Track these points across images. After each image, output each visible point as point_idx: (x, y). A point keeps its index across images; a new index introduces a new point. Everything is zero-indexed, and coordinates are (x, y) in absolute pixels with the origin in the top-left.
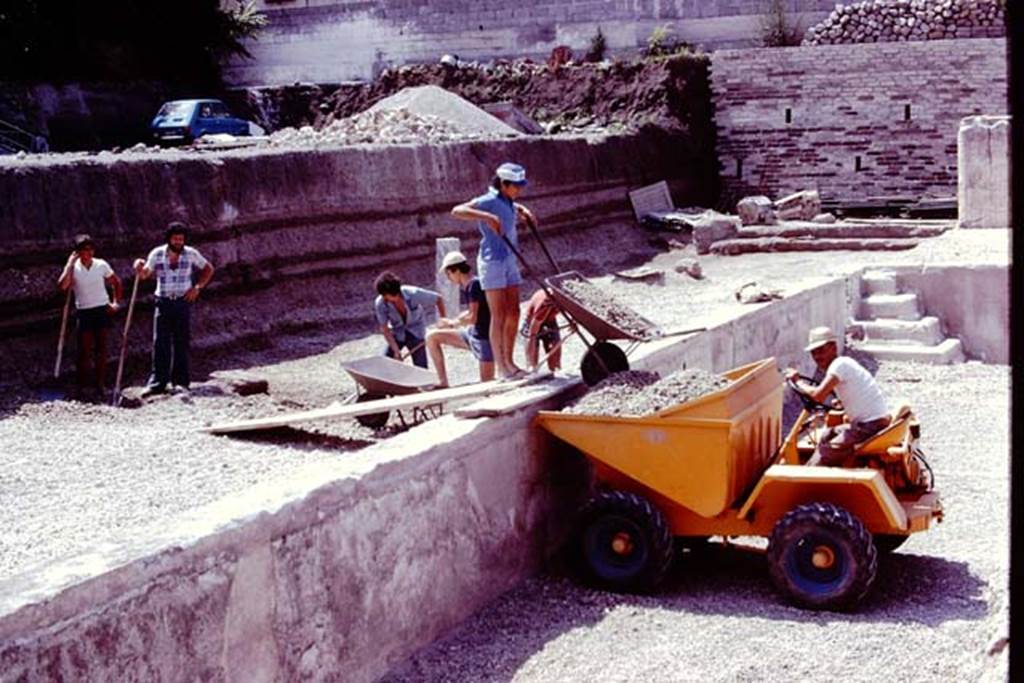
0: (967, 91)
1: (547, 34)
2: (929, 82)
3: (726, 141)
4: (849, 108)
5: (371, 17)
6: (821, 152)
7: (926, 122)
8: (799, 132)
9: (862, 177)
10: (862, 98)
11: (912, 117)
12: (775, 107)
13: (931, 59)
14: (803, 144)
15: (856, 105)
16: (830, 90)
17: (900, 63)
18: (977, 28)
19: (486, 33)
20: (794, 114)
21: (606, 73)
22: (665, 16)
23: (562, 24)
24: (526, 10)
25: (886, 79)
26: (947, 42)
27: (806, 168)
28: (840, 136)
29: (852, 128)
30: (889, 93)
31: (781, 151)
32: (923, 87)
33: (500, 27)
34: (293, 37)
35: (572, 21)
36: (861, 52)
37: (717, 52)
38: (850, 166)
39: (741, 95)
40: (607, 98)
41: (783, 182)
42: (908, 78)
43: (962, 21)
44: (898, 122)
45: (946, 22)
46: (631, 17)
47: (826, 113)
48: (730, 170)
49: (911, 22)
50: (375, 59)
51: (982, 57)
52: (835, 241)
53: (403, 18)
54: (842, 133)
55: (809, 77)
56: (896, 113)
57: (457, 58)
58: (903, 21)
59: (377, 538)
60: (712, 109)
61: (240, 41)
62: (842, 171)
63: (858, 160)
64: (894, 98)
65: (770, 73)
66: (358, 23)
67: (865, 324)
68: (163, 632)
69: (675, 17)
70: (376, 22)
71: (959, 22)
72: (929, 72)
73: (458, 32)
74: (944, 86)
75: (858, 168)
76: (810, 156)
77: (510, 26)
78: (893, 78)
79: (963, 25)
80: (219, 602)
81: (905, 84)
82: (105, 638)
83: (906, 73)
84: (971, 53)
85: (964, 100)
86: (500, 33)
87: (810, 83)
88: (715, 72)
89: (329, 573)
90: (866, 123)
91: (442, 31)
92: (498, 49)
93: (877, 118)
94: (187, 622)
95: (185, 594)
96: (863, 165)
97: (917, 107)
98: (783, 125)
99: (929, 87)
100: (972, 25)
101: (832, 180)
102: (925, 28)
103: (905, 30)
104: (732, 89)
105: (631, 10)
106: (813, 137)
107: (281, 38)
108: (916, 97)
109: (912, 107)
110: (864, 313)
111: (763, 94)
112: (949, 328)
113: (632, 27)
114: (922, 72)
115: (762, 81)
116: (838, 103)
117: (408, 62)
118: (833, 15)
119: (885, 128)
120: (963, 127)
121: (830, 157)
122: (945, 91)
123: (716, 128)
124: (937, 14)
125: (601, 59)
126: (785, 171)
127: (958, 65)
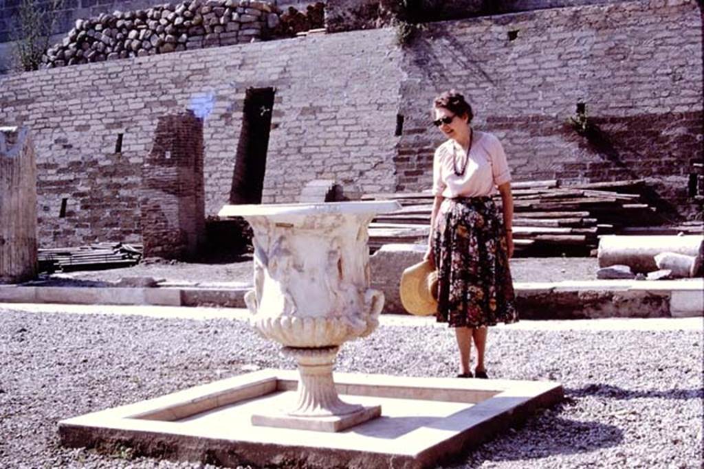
2: (146, 105)
4: (65, 141)
9: (64, 224)
10: (79, 128)
11: (123, 149)
13: (152, 77)
15: (72, 137)
17: (122, 84)
18: (209, 36)
25: (106, 103)
26: (173, 54)
28: (52, 175)
29: (63, 164)
30: (105, 121)
36: (89, 72)
38: (55, 211)
42: (126, 101)
43: (194, 29)
44: (108, 156)
45: (177, 31)
47: (44, 147)
49: (143, 34)
51: (203, 70)
54: (54, 171)
55: (37, 105)
56: (108, 145)
62: (48, 216)
63: (64, 203)
64: (109, 126)
71: (191, 31)
72: (148, 93)
78: (112, 102)
79: (195, 34)
81: (122, 109)
83: (125, 96)
87: (36, 112)
90: (77, 158)
93: (90, 151)
96: (68, 209)
97: (130, 136)
100: (205, 34)
102: (155, 39)
103: (135, 44)
108: (130, 124)
109: (125, 136)
114: (140, 94)
116: (57, 135)
118: (71, 32)
119: (96, 162)
124: (169, 22)
127: (179, 82)
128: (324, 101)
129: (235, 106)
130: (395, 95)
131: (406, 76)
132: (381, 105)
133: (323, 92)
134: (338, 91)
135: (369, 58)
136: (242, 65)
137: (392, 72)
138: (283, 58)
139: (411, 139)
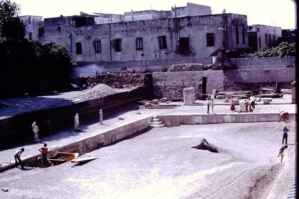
1: (126, 69)
2: (188, 78)
3: (155, 88)
5: (96, 65)
6: (170, 90)
7: (187, 85)
8: (166, 87)
9: (176, 94)
12: (163, 82)
14: (167, 89)
15: (175, 82)
16: (172, 80)
17: (183, 75)
18: (196, 69)
19: (115, 68)
20: (166, 84)
21: (135, 76)
22: (145, 66)
23: (128, 67)
24: (122, 65)
25: (181, 78)
26: (191, 71)
27: (167, 93)
28: (173, 88)
29: (175, 86)
31: (163, 90)
32: (186, 79)
33: (118, 67)
34: (82, 68)
35: (130, 67)
36: (177, 73)
37: (154, 73)
38: (174, 93)
39: (157, 80)
40: (135, 81)
41: (164, 95)
45: (191, 68)
46: (139, 66)
47: (171, 83)
48: (155, 93)
49: (185, 68)
50: (96, 72)
51: (196, 74)
53: (101, 66)
56: (182, 84)
57: (110, 73)
59: (89, 142)
60: (152, 83)
61: (72, 68)
62: (173, 93)
63: (176, 91)
64: (182, 81)
65: (162, 76)
66: (93, 66)
67: (152, 123)
68: (76, 146)
69: (147, 66)
70: (96, 66)
73: (110, 68)
75: (176, 93)
76: (168, 91)
77: (119, 67)
79: (193, 69)
80: (79, 145)
81: (183, 79)
82: (73, 146)
83: (183, 77)
84: (194, 73)
85: (193, 81)
86: (117, 68)
87: (168, 78)
88: (153, 76)
89: (86, 144)
90: (177, 85)
91: (108, 68)
92: (117, 71)
93: (179, 84)
94: (77, 146)
95: (77, 145)
98: (164, 85)
101: (172, 95)
102: (187, 69)
104: (156, 79)
105: (139, 65)
106: (169, 88)
107: (80, 68)
108: (185, 81)
109: (185, 83)
110: (152, 121)
111: (161, 80)
112: (163, 123)
113: (140, 68)
114: (186, 77)
115: (160, 78)
116: (173, 82)
117: (102, 73)
118: (172, 67)
119: (180, 86)
120: (184, 90)
121: (171, 91)
122: (190, 80)
123: (153, 86)
124: (189, 67)
125: (134, 73)
126: (164, 93)
127: (192, 76)
128: (214, 79)
129: (201, 79)
130: (223, 79)
131: (224, 77)
132: (221, 80)
133: (213, 78)
134: (215, 78)
135: (219, 74)
136: (202, 74)
137: (223, 76)
138: (207, 73)
139: (225, 85)
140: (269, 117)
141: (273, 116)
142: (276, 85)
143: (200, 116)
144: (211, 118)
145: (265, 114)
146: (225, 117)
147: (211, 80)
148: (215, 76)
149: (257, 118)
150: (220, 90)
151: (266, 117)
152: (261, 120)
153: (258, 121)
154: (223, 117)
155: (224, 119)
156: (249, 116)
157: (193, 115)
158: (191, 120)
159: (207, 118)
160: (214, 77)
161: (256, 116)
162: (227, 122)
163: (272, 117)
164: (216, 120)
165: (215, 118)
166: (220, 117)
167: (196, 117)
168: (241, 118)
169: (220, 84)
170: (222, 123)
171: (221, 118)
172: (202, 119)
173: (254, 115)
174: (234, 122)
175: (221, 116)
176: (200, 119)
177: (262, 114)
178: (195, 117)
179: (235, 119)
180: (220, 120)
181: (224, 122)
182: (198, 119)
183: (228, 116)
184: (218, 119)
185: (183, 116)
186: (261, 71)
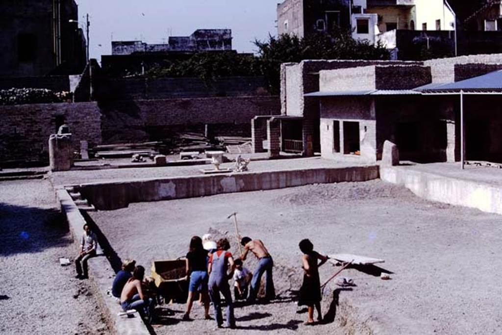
0: (36, 123)
2: (22, 119)
7: (22, 133)
13: (22, 111)
17: (12, 113)
25: (7, 118)
30: (9, 124)
32: (20, 121)
42: (15, 118)
44: (12, 134)
51: (41, 110)
52: (10, 177)
56: (11, 131)
58: (11, 98)
72: (22, 116)
74: (28, 121)
78: (9, 118)
83: (14, 116)
84: (37, 109)
93: (5, 133)
97: (18, 128)
99: (23, 121)
103: (13, 101)
114: (20, 116)
119: (8, 136)
122: (28, 123)
124: (24, 95)
127: (32, 113)
128: (79, 120)
129: (52, 121)
130: (99, 119)
131: (101, 115)
132: (96, 122)
133: (79, 118)
134: (83, 118)
135: (91, 110)
136: (53, 109)
137: (97, 114)
138: (65, 108)
139: (105, 130)
140: (309, 177)
141: (315, 174)
142: (206, 129)
143: (171, 183)
144: (193, 186)
145: (301, 171)
146: (223, 181)
147: (74, 123)
148: (81, 113)
149: (287, 180)
150: (97, 142)
151: (302, 177)
152: (293, 184)
153: (289, 184)
154: (219, 181)
155: (221, 186)
156: (271, 177)
157: (157, 181)
158: (151, 191)
159: (185, 186)
160: (80, 115)
161: (284, 175)
162: (228, 191)
163: (313, 175)
164: (205, 190)
165: (202, 185)
166: (213, 181)
167: (162, 185)
168: (256, 180)
169: (94, 129)
170: (217, 194)
171: (215, 184)
172: (176, 188)
173: (280, 175)
174: (242, 191)
175: (215, 180)
176: (170, 187)
177: (295, 171)
178: (159, 186)
179: (243, 185)
180: (214, 188)
181: (221, 191)
182: (168, 189)
183: (228, 178)
184: (210, 186)
185: (133, 183)
186: (174, 103)
